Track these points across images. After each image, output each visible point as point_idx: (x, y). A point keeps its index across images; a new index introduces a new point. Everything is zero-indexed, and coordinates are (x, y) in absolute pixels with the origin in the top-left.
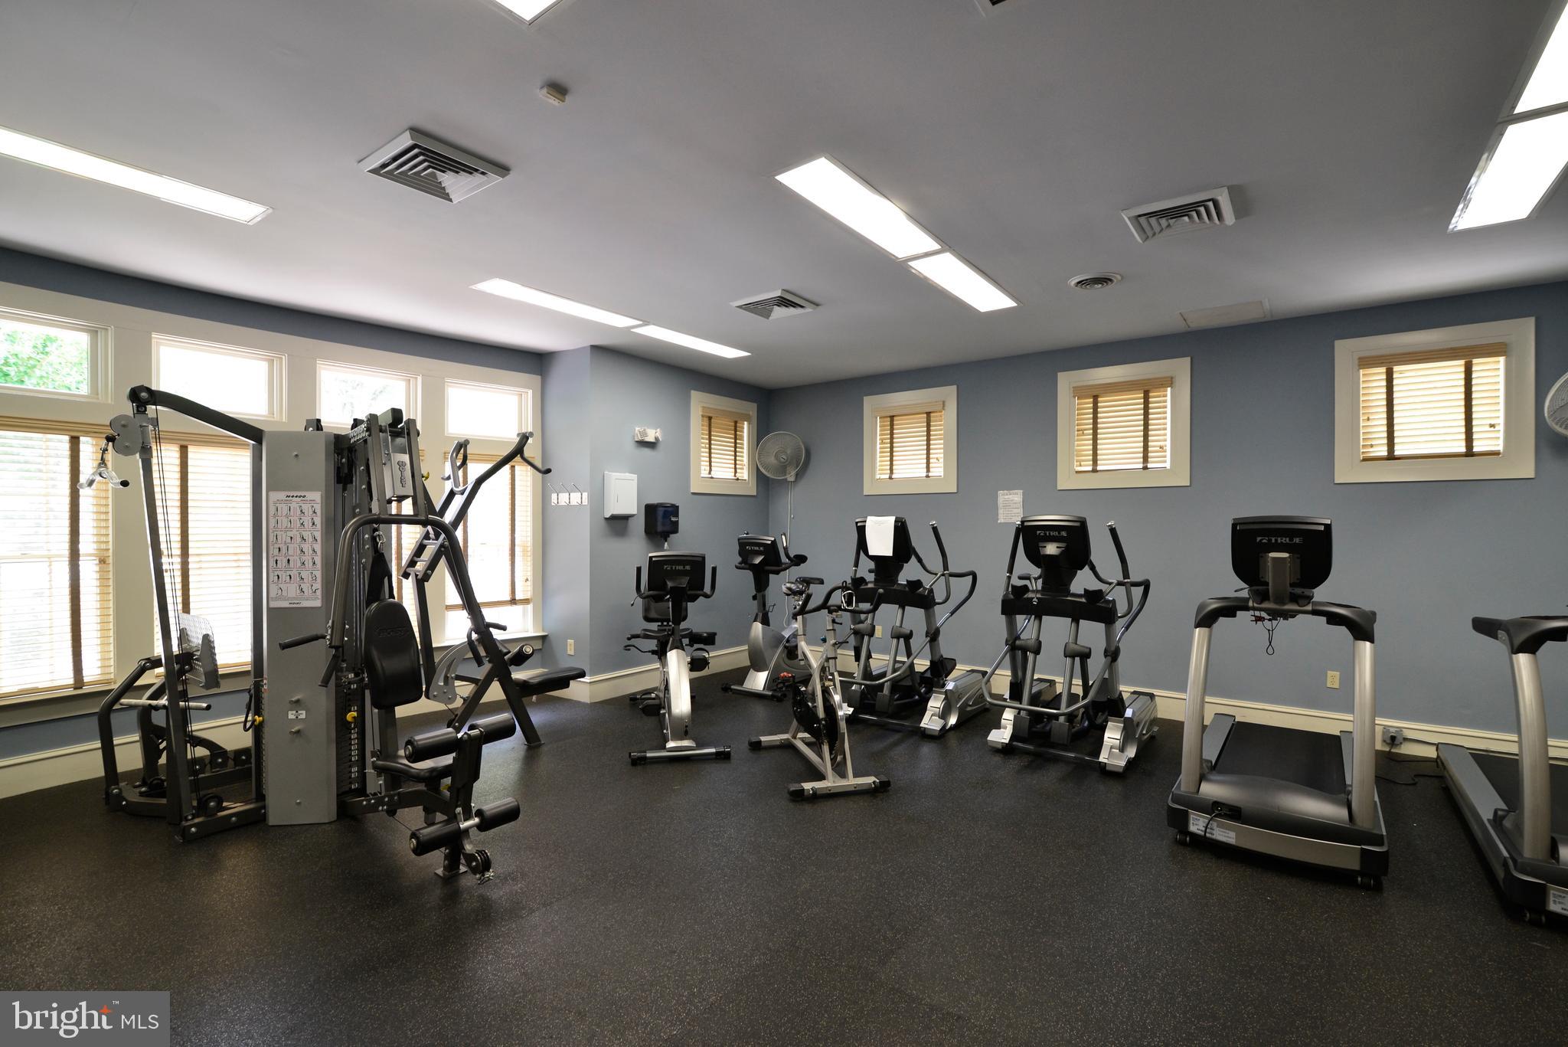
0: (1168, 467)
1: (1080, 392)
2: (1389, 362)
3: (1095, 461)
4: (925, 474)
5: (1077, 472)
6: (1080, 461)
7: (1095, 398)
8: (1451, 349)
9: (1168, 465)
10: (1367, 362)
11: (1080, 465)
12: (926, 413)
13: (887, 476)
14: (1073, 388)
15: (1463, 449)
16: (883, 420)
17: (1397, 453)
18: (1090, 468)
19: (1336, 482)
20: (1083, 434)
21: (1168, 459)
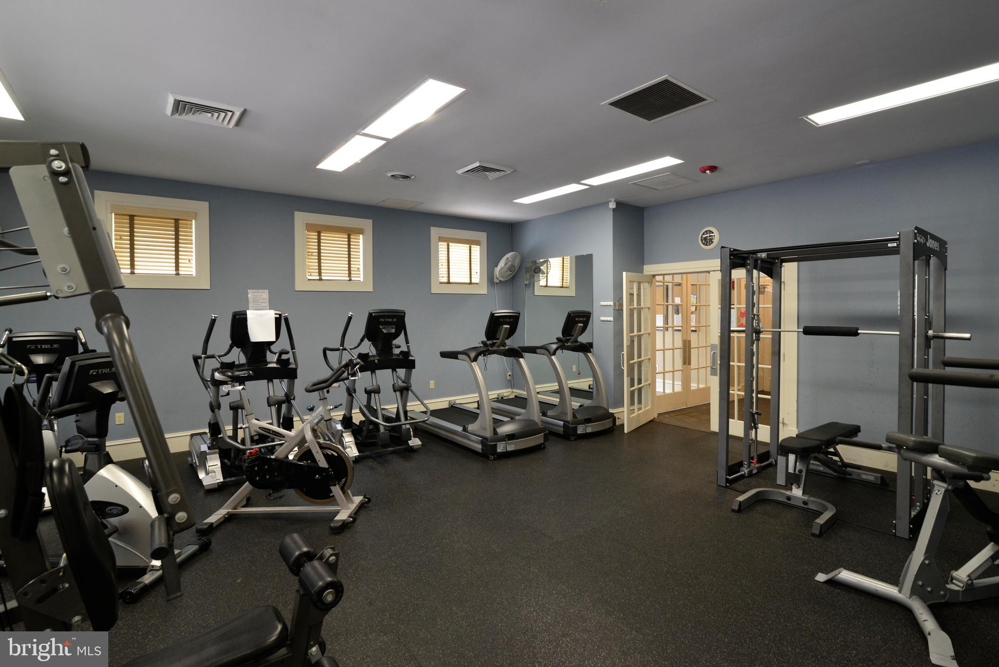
0: (362, 280)
1: (310, 227)
2: (448, 240)
3: (320, 274)
4: (174, 273)
5: (308, 280)
6: (311, 273)
7: (319, 233)
8: (467, 240)
9: (362, 279)
10: (441, 239)
11: (311, 275)
12: (175, 219)
13: (129, 271)
14: (306, 224)
15: (469, 281)
16: (118, 216)
17: (451, 281)
18: (318, 278)
19: (432, 292)
20: (312, 255)
21: (362, 275)
